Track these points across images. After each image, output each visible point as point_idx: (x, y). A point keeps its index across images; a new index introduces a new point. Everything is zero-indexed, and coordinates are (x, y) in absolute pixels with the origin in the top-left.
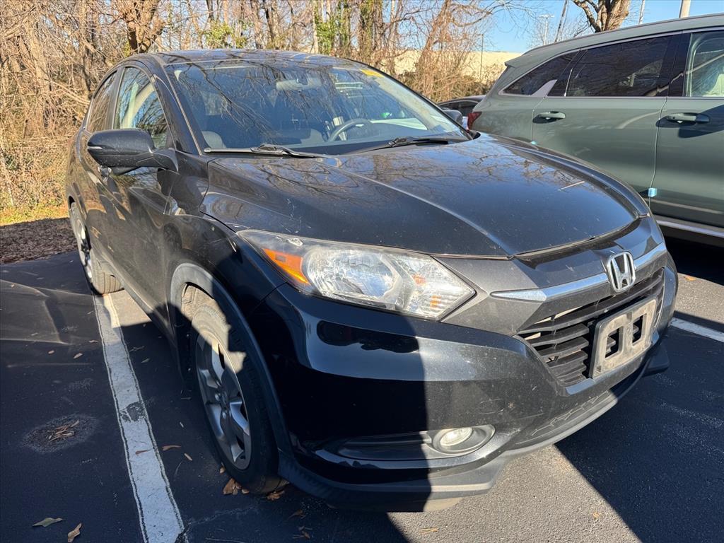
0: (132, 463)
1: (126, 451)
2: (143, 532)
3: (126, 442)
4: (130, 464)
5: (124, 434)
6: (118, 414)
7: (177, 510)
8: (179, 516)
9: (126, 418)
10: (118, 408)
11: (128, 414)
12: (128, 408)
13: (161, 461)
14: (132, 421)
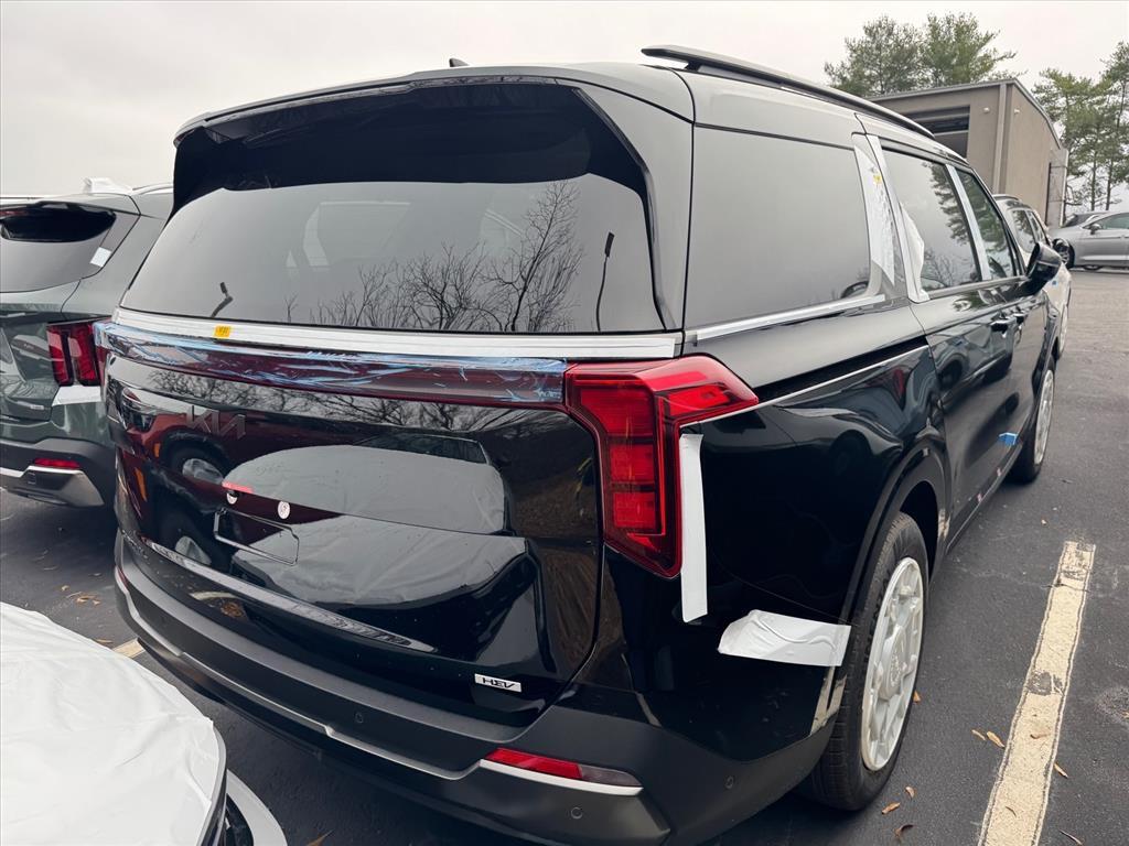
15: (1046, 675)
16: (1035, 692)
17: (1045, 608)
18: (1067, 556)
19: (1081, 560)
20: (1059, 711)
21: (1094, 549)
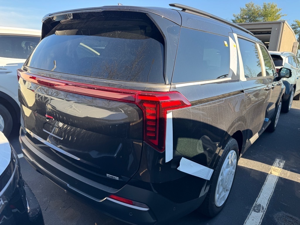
15: (260, 205)
16: (255, 211)
17: (265, 181)
18: (276, 164)
19: (279, 166)
20: (261, 219)
21: (284, 162)
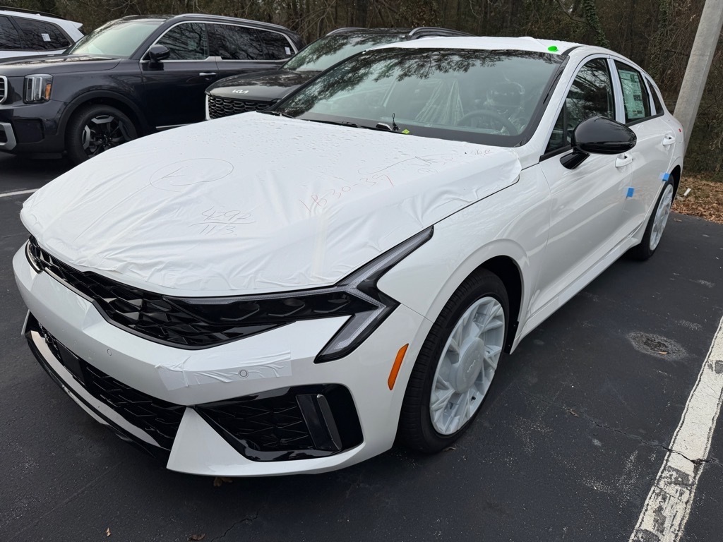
0: (694, 396)
1: (695, 386)
2: (674, 437)
3: (700, 381)
4: (693, 395)
5: (701, 375)
6: (706, 360)
7: (709, 446)
8: (707, 451)
9: (710, 366)
10: (709, 357)
11: (714, 366)
12: (717, 362)
13: (719, 411)
14: (714, 372)
